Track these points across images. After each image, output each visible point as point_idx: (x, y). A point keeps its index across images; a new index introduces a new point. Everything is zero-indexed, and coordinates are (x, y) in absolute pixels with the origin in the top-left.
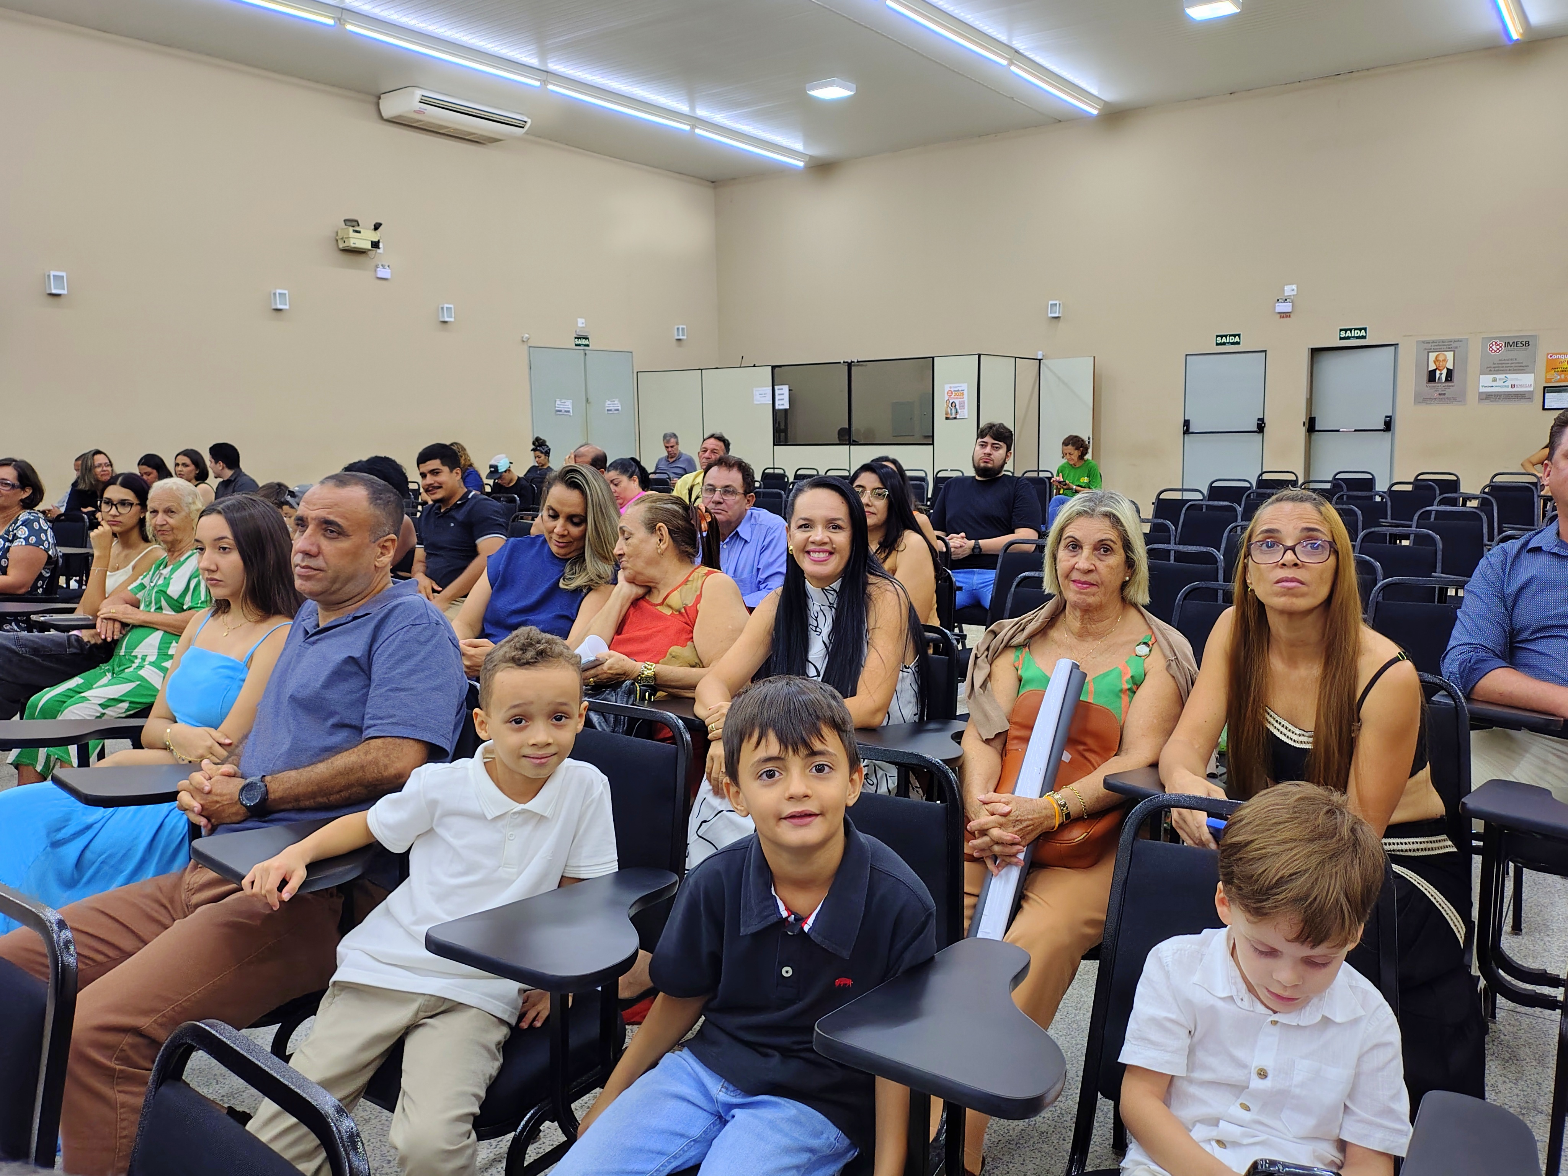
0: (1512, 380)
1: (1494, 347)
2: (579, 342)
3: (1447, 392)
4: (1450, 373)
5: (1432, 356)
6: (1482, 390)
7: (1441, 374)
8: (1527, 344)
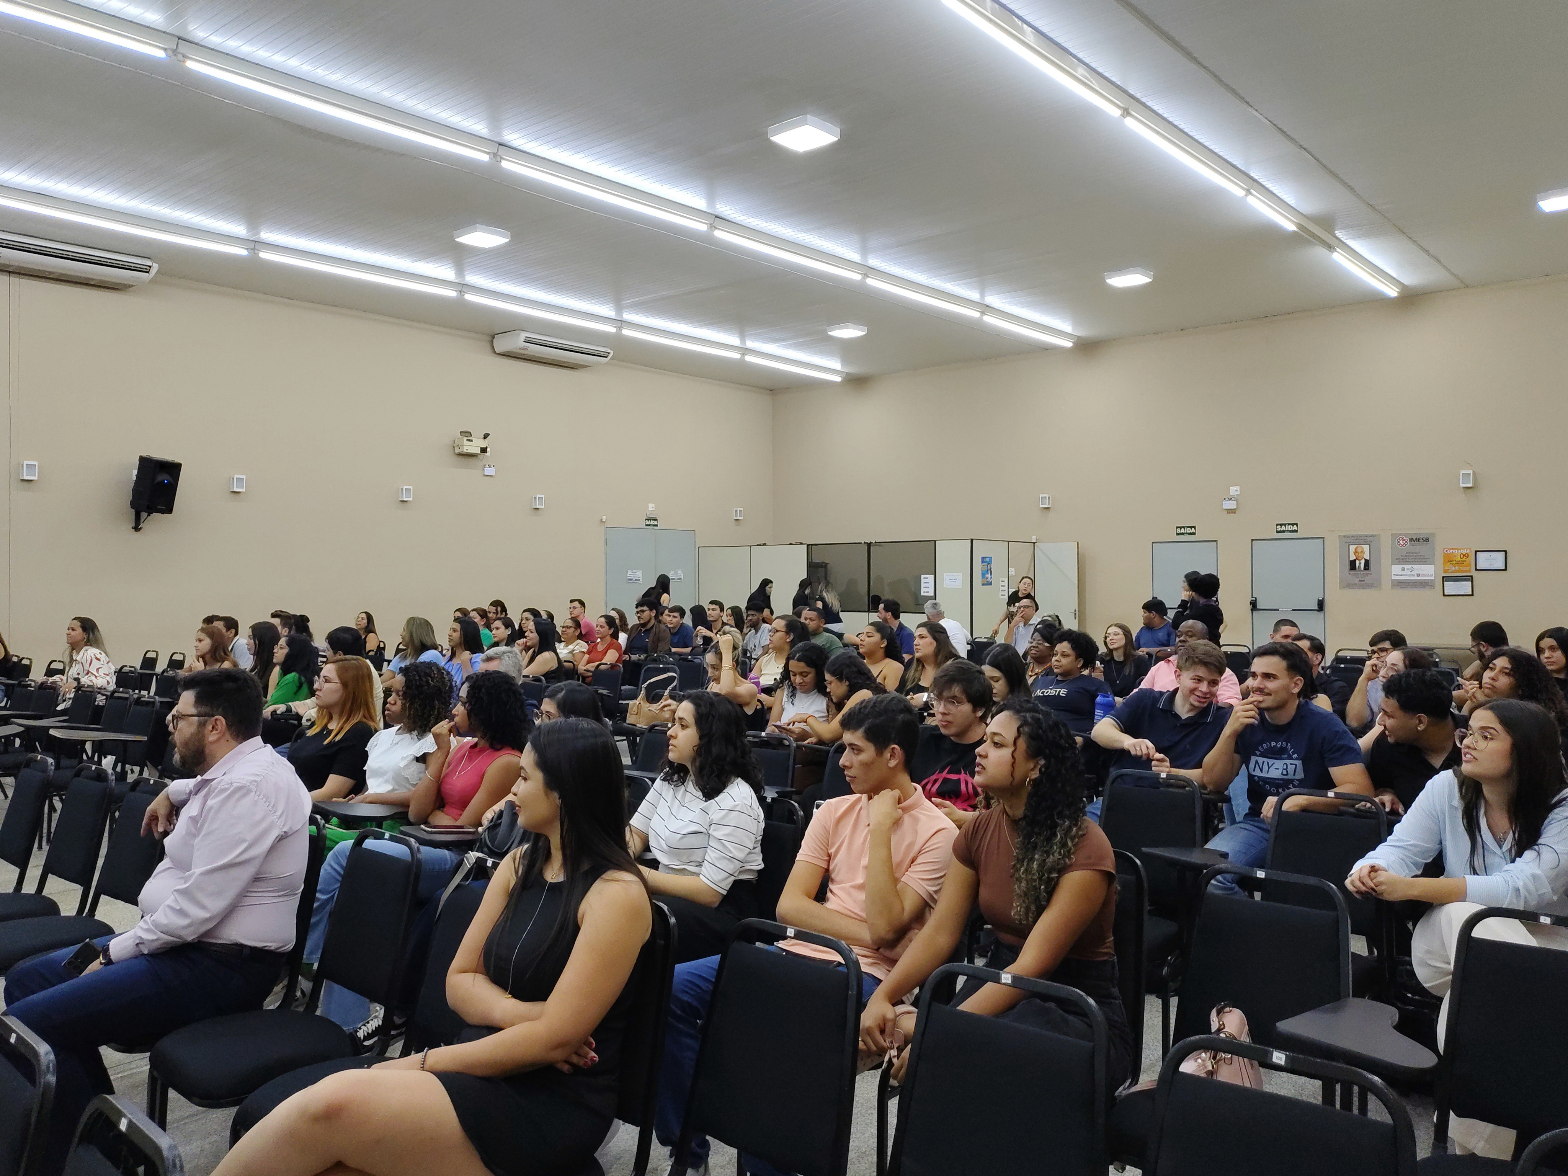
0: (1417, 570)
1: (1401, 542)
2: (649, 523)
3: (1366, 579)
4: (1367, 562)
5: (1352, 548)
6: (1394, 578)
7: (1360, 563)
8: (1427, 540)
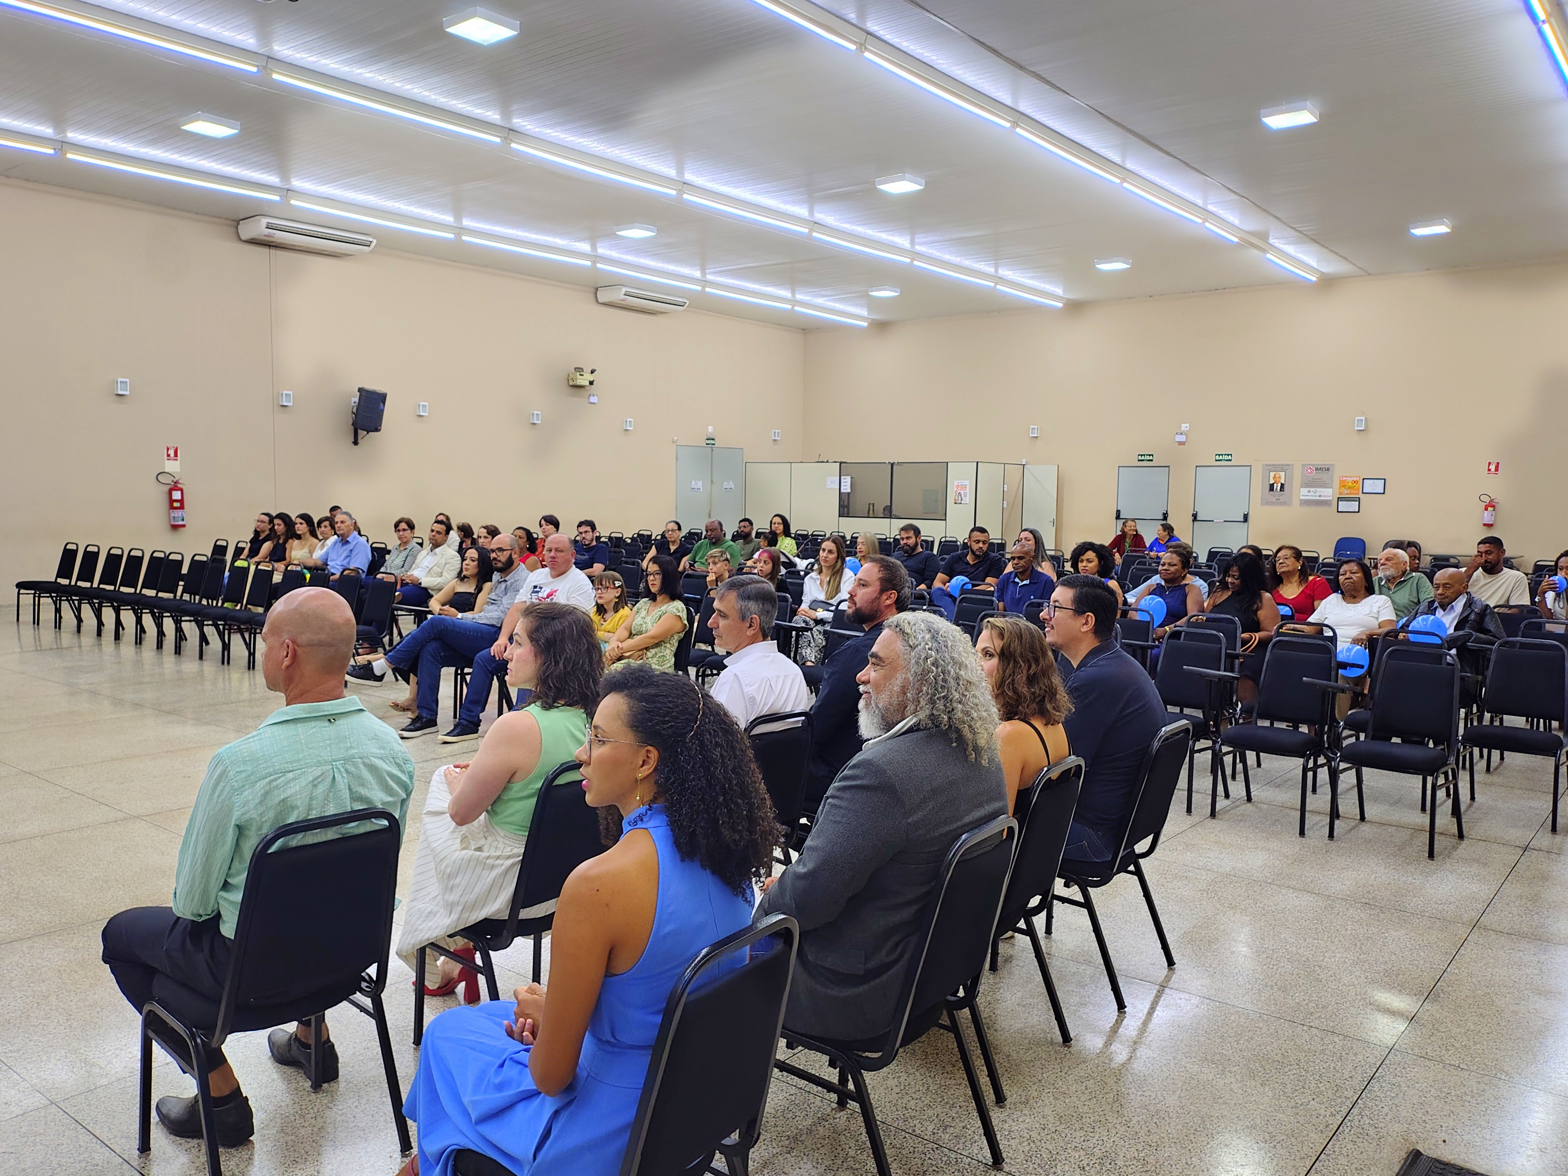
0: (1319, 492)
1: (1309, 471)
2: (709, 442)
4: (1282, 485)
5: (1272, 474)
6: (1302, 498)
7: (1277, 486)
8: (1328, 469)
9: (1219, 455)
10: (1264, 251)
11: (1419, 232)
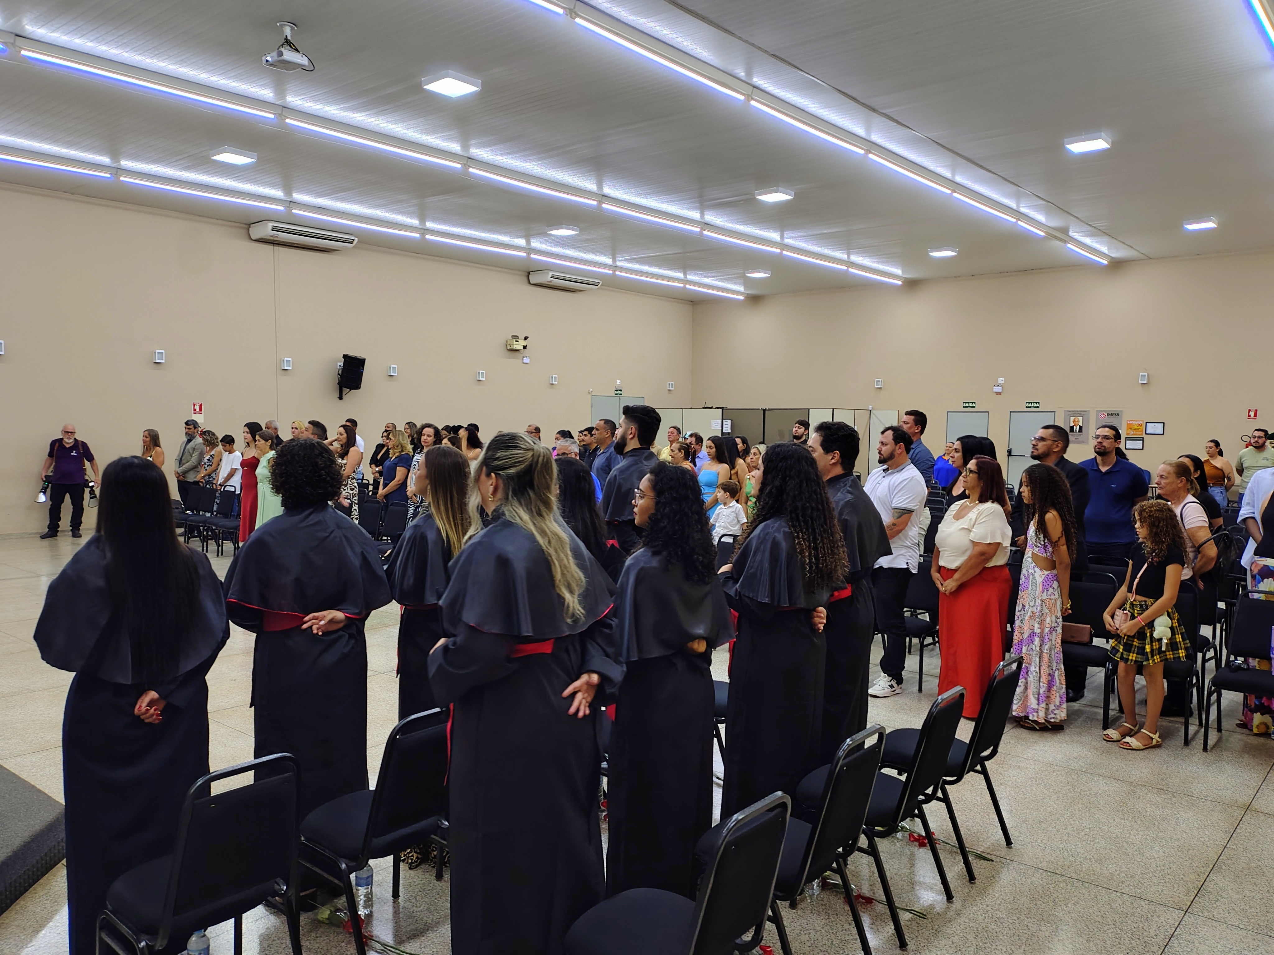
1: (1102, 416)
2: (617, 392)
4: (1081, 428)
5: (1072, 419)
7: (1076, 428)
8: (1118, 415)
9: (1029, 403)
10: (1065, 242)
11: (1191, 227)
